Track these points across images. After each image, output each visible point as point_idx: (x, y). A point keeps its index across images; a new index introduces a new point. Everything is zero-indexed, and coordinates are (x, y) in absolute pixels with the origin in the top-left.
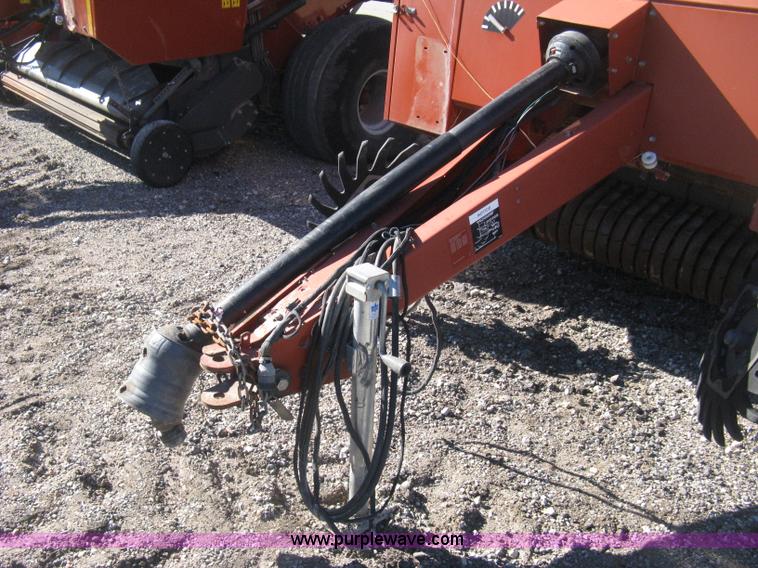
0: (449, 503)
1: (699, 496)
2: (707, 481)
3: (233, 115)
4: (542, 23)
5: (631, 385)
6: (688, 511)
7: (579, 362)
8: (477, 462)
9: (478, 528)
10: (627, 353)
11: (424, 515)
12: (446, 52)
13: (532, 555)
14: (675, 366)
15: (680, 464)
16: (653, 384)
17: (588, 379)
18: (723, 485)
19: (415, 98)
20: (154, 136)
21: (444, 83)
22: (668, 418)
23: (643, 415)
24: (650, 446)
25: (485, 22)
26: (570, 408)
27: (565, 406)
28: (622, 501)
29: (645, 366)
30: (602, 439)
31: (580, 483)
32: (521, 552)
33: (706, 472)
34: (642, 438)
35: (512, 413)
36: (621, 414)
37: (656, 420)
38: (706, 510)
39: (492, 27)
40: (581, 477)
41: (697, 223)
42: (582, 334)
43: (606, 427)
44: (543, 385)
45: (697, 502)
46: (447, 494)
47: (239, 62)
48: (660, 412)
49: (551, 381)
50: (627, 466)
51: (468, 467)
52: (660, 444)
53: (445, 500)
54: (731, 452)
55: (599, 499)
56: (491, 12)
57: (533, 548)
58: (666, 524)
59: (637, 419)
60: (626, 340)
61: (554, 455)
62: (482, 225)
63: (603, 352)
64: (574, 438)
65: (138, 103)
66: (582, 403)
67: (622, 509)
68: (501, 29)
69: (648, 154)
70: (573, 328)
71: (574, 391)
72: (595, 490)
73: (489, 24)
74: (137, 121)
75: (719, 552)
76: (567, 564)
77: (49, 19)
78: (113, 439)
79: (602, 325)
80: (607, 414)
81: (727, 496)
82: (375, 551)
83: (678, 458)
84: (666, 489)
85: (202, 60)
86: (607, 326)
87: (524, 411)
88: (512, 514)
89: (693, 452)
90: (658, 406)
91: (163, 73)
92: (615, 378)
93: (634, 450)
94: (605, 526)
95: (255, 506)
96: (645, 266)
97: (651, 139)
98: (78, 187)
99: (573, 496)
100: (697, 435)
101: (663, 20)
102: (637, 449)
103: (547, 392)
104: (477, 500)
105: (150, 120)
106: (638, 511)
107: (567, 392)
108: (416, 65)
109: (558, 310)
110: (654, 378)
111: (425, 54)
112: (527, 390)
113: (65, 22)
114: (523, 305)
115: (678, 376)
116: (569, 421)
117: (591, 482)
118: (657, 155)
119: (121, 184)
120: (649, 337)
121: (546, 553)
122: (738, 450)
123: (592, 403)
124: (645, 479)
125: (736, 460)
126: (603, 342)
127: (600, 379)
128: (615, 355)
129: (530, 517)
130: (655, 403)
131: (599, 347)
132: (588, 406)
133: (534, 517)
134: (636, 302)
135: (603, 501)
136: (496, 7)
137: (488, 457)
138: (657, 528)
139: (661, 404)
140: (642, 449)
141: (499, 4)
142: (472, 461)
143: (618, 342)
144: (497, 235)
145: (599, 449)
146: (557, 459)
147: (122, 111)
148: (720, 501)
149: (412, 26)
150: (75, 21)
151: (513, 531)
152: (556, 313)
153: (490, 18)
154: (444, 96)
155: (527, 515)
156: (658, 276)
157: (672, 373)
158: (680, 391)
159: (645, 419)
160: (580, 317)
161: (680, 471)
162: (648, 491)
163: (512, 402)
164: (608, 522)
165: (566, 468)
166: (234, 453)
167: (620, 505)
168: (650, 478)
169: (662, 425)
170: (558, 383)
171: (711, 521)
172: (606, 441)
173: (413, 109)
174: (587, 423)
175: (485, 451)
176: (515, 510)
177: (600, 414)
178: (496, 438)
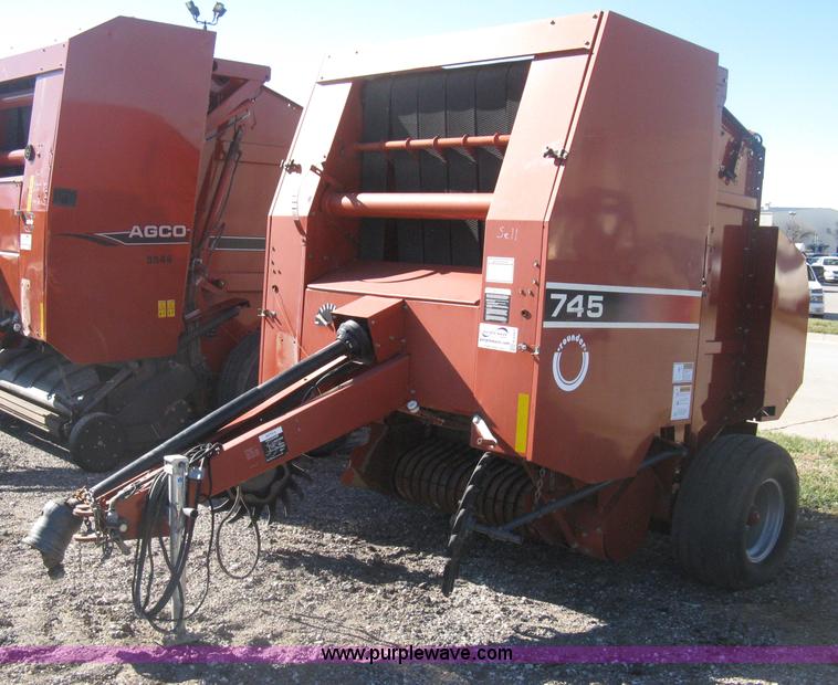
3: (167, 413)
4: (334, 317)
12: (294, 343)
20: (91, 425)
23: (431, 603)
25: (317, 320)
39: (321, 323)
44: (361, 588)
47: (174, 364)
56: (320, 312)
62: (270, 443)
65: (80, 398)
68: (325, 323)
70: (410, 559)
73: (319, 320)
74: (78, 412)
77: (10, 326)
78: (19, 605)
85: (140, 363)
91: (105, 373)
97: (413, 392)
98: (20, 470)
101: (412, 313)
103: (363, 593)
105: (90, 411)
108: (277, 353)
109: (405, 549)
111: (282, 345)
112: (346, 590)
113: (22, 329)
114: (375, 546)
117: (362, 632)
118: (418, 403)
119: (60, 469)
127: (410, 585)
136: (323, 308)
141: (324, 306)
147: (65, 404)
149: (273, 325)
150: (30, 327)
152: (402, 551)
153: (319, 316)
160: (421, 553)
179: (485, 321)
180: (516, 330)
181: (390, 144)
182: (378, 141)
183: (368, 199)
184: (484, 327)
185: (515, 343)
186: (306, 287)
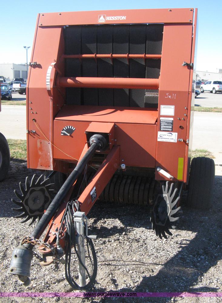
0: (104, 279)
1: (164, 256)
2: (164, 252)
4: (87, 133)
5: (129, 234)
6: (164, 260)
7: (111, 232)
8: (104, 267)
9: (116, 282)
10: (122, 226)
11: (99, 285)
12: (49, 143)
13: (134, 284)
14: (137, 225)
15: (154, 250)
16: (135, 232)
17: (117, 236)
18: (168, 251)
19: (39, 160)
21: (50, 153)
22: (144, 239)
23: (138, 241)
24: (145, 248)
25: (62, 133)
26: (117, 245)
27: (116, 245)
28: (146, 263)
29: (129, 228)
30: (131, 250)
31: (134, 263)
32: (131, 284)
33: (162, 249)
34: (141, 246)
35: (102, 251)
36: (132, 242)
37: (141, 241)
38: (168, 258)
40: (133, 261)
41: (129, 181)
42: (106, 224)
43: (130, 246)
44: (105, 241)
45: (164, 257)
46: (102, 277)
48: (141, 239)
49: (107, 240)
50: (142, 255)
51: (101, 269)
52: (146, 246)
53: (102, 279)
54: (165, 243)
55: (141, 265)
56: (64, 130)
57: (133, 282)
58: (161, 265)
59: (137, 242)
60: (119, 222)
61: (121, 258)
62: (93, 195)
63: (115, 227)
64: (124, 252)
66: (120, 243)
67: (148, 265)
68: (69, 135)
69: (122, 165)
70: (102, 223)
71: (115, 240)
72: (138, 263)
73: (64, 133)
75: (176, 266)
76: (144, 282)
79: (110, 220)
80: (128, 244)
81: (170, 254)
82: (94, 298)
83: (153, 249)
84: (155, 257)
86: (111, 220)
87: (105, 250)
88: (122, 276)
89: (156, 246)
90: (139, 237)
92: (124, 233)
93: (141, 250)
94: (147, 271)
95: (51, 299)
96: (118, 198)
97: (123, 160)
99: (134, 266)
100: (154, 241)
102: (142, 250)
103: (108, 243)
104: (111, 276)
106: (152, 264)
107: (113, 241)
108: (38, 149)
109: (95, 219)
110: (134, 230)
111: (41, 145)
112: (102, 244)
115: (140, 228)
116: (119, 249)
117: (136, 261)
118: (125, 164)
120: (125, 220)
121: (137, 282)
122: (166, 242)
123: (122, 242)
124: (149, 256)
125: (167, 244)
126: (113, 225)
127: (120, 235)
128: (119, 227)
129: (127, 275)
130: (138, 237)
131: (113, 226)
132: (121, 243)
133: (128, 275)
134: (115, 210)
135: (142, 265)
136: (65, 128)
137: (105, 264)
138: (159, 266)
139: (140, 236)
140: (143, 249)
141: (66, 127)
142: (102, 267)
143: (118, 223)
144: (96, 196)
145: (132, 253)
146: (123, 259)
148: (169, 255)
149: (34, 136)
151: (125, 280)
152: (94, 220)
154: (50, 157)
155: (126, 275)
156: (122, 200)
157: (137, 227)
158: (143, 232)
159: (139, 242)
160: (102, 219)
161: (156, 251)
162: (151, 258)
163: (100, 248)
164: (147, 269)
165: (127, 260)
166: (31, 288)
167: (147, 264)
168: (150, 256)
169: (144, 242)
170: (109, 239)
171: (170, 260)
172: (133, 250)
173: (39, 163)
174: (124, 248)
175: (103, 263)
176: (122, 274)
177: (126, 244)
178: (103, 259)
179: (160, 130)
180: (177, 134)
181: (84, 56)
182: (78, 54)
183: (81, 80)
184: (160, 133)
185: (176, 139)
186: (54, 119)
